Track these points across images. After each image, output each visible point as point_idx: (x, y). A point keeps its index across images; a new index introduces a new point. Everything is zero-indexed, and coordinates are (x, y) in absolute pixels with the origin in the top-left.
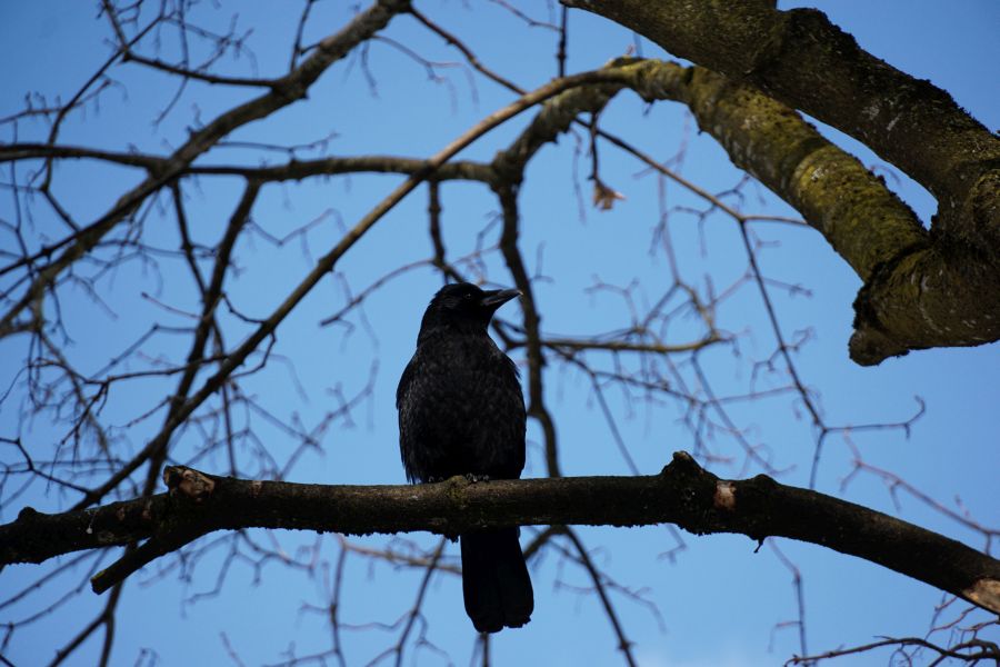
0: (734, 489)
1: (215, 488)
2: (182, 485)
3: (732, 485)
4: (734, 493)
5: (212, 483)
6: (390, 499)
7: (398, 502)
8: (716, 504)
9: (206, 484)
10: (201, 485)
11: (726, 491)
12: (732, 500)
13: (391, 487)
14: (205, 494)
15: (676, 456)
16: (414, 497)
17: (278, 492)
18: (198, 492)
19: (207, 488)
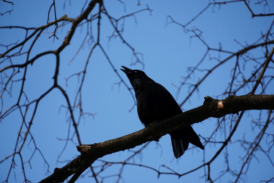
0: (222, 102)
1: (91, 148)
2: (82, 150)
3: (222, 101)
4: (222, 103)
5: (90, 147)
6: (135, 136)
7: (138, 136)
8: (218, 108)
9: (88, 148)
10: (87, 148)
11: (220, 103)
12: (222, 106)
13: (135, 133)
14: (89, 150)
15: (205, 98)
16: (141, 133)
17: (107, 144)
18: (87, 150)
19: (89, 149)
